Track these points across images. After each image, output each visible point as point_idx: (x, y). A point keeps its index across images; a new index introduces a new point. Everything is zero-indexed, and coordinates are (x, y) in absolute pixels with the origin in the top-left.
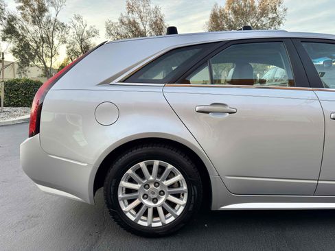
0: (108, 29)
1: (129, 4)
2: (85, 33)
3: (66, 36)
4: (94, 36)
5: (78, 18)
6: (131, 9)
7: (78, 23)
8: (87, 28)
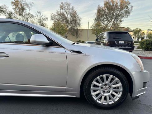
0: (52, 17)
1: (61, 6)
2: (42, 19)
3: (34, 20)
4: (45, 20)
5: (39, 13)
6: (62, 8)
7: (39, 15)
8: (43, 17)
